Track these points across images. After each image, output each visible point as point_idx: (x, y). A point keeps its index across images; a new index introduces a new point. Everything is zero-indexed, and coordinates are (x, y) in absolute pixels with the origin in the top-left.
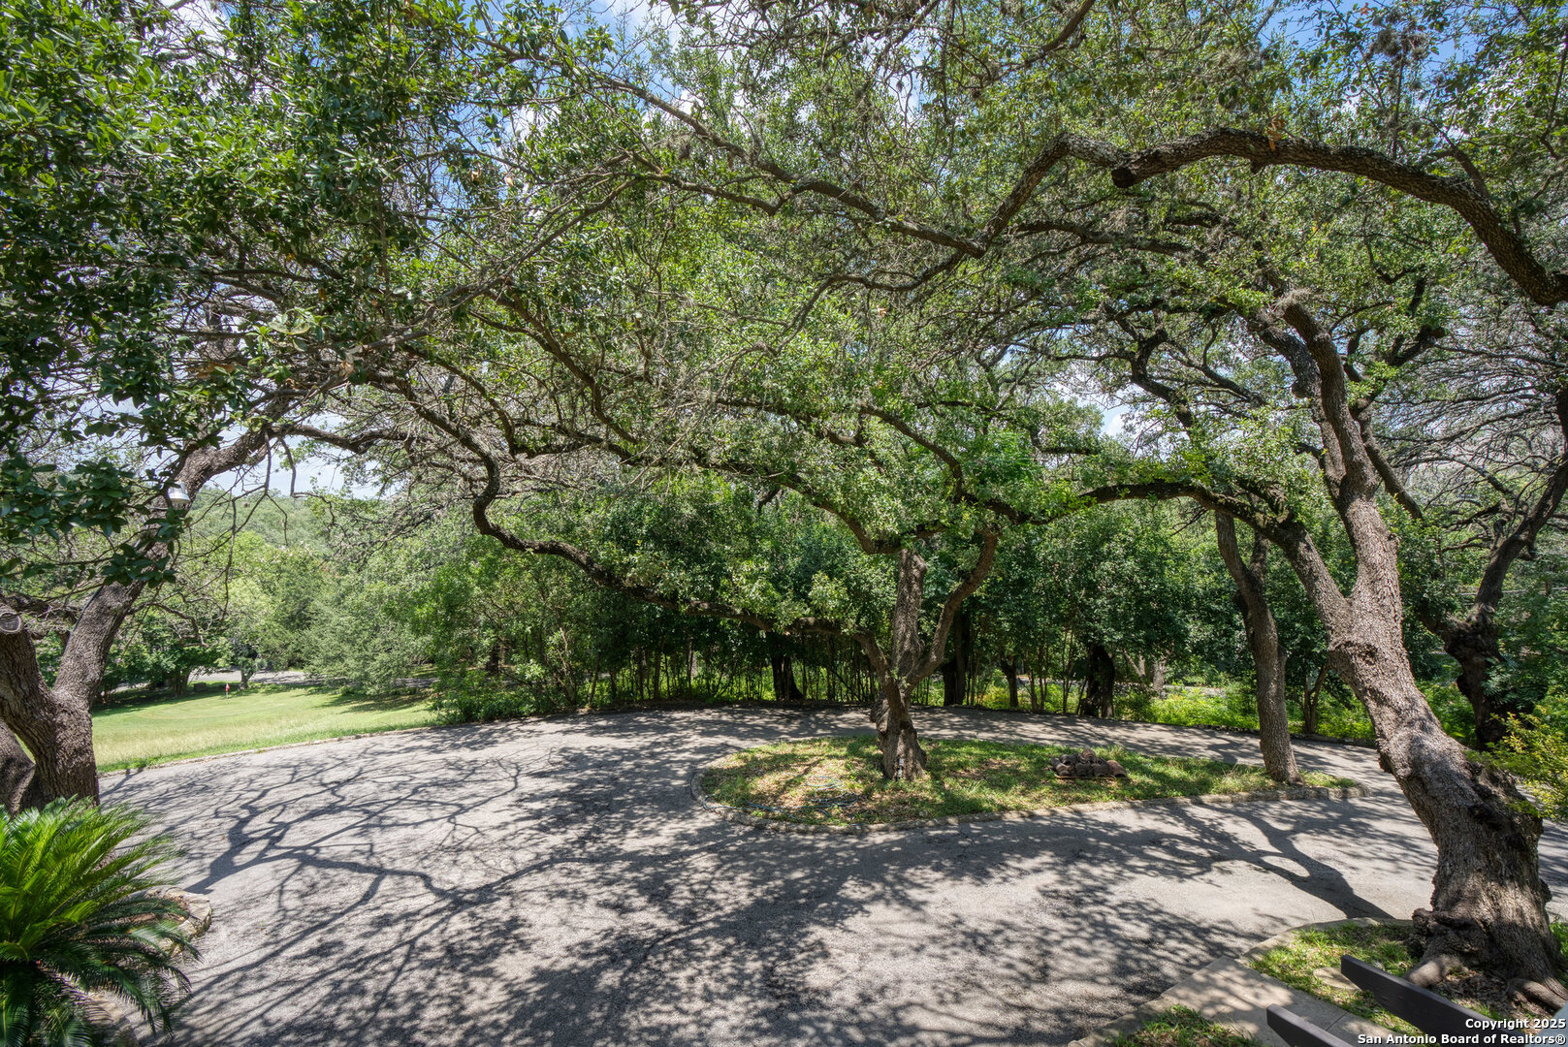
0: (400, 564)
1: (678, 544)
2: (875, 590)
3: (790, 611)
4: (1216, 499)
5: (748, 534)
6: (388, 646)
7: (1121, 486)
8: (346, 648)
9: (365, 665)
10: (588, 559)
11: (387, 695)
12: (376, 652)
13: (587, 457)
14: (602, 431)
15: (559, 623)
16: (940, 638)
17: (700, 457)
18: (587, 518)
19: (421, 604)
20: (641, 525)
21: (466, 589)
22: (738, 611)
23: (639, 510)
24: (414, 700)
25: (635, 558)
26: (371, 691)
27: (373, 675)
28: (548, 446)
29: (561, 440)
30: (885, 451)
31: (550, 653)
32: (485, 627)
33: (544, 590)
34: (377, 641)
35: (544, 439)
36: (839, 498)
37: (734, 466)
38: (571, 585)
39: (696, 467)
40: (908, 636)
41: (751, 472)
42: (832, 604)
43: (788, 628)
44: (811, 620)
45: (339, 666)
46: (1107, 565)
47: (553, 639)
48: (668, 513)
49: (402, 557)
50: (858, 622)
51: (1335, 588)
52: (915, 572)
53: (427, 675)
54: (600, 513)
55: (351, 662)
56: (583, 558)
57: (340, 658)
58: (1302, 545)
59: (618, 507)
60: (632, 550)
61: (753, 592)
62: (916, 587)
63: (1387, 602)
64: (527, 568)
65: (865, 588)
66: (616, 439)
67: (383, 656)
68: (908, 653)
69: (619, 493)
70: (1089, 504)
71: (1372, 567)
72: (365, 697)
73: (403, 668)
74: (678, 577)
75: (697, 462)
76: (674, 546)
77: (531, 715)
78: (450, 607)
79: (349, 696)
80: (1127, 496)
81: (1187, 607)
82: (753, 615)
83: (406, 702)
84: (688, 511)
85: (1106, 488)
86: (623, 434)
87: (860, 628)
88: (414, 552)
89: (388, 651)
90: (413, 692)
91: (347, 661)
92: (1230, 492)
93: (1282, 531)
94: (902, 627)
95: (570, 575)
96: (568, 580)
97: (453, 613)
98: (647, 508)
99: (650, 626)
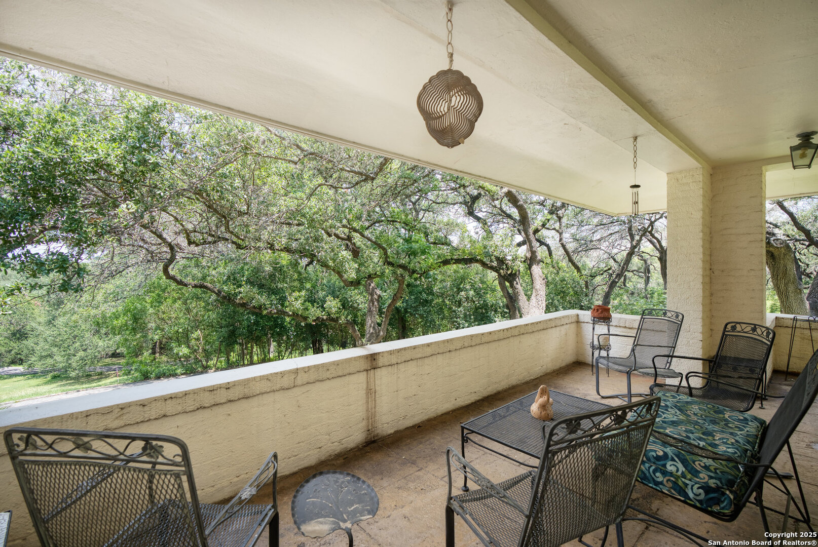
0: (99, 297)
1: (263, 285)
2: (360, 306)
3: (314, 313)
4: (487, 264)
5: (299, 280)
6: (84, 347)
7: (452, 259)
8: (55, 350)
9: (69, 359)
10: (218, 291)
11: (83, 376)
12: (77, 351)
13: (221, 246)
14: (227, 236)
15: (197, 327)
16: (385, 324)
17: (272, 247)
18: (214, 272)
19: (117, 318)
20: (243, 276)
21: (143, 311)
22: (291, 313)
23: (242, 268)
24: (101, 378)
25: (242, 289)
26: (73, 374)
27: (74, 365)
28: (205, 242)
29: (210, 239)
30: (360, 243)
31: (193, 342)
32: (156, 330)
33: (188, 310)
34: (78, 344)
35: (203, 239)
36: (331, 263)
37: (287, 250)
38: (204, 307)
39: (269, 251)
40: (372, 325)
41: (294, 253)
42: (334, 310)
43: (314, 321)
44: (325, 317)
45: (50, 361)
46: (463, 293)
47: (194, 336)
48: (257, 270)
49: (101, 294)
50: (346, 318)
51: (525, 298)
52: (375, 297)
53: (109, 364)
54: (221, 269)
55: (58, 358)
56: (216, 290)
57: (50, 356)
58: (515, 282)
59: (231, 267)
60: (240, 286)
61: (298, 305)
62: (376, 303)
63: (540, 303)
64: (179, 299)
65: (356, 305)
66: (235, 239)
67: (81, 354)
68: (372, 333)
69: (232, 260)
70: (440, 267)
71: (536, 290)
72: (68, 378)
73: (95, 359)
74: (262, 299)
75: (270, 248)
76: (261, 286)
77: (182, 374)
78: (136, 319)
79: (55, 378)
80: (454, 263)
81: (496, 311)
82: (298, 315)
83: (96, 380)
84: (268, 268)
85: (446, 260)
86: (238, 237)
87: (347, 320)
88: (109, 292)
89: (85, 350)
90: (101, 374)
91: (55, 357)
92: (491, 261)
93: (509, 277)
94: (370, 322)
95: (204, 302)
96: (203, 304)
97: (137, 323)
98: (246, 267)
99: (248, 326)
